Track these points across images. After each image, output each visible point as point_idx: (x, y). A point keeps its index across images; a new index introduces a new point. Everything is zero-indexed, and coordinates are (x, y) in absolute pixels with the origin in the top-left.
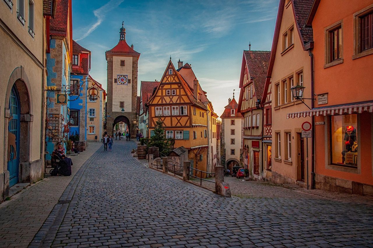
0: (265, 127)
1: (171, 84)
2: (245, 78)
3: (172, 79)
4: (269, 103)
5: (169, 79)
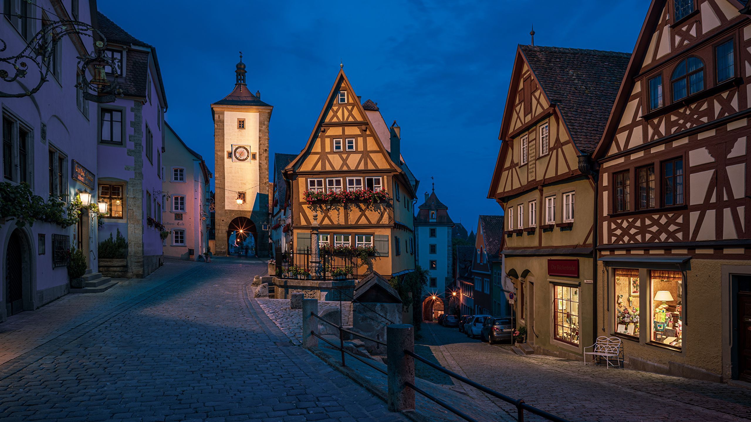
1: (343, 124)
2: (518, 114)
3: (346, 113)
4: (627, 153)
5: (339, 114)
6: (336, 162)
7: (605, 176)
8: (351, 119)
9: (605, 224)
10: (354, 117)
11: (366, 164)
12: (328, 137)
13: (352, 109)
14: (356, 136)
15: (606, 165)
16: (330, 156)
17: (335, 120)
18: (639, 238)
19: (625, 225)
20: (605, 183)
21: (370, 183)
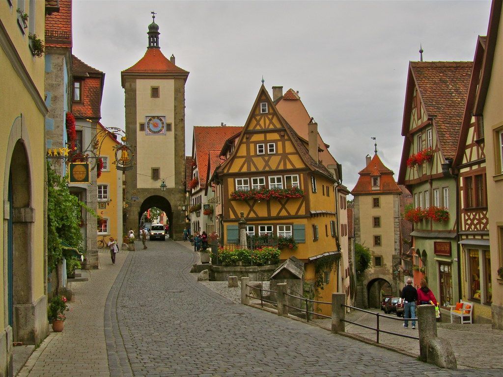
0: (463, 215)
1: (265, 132)
2: (414, 116)
3: (268, 122)
4: (470, 165)
5: (262, 122)
6: (260, 165)
7: (461, 179)
8: (271, 127)
10: (274, 125)
11: (285, 164)
12: (252, 142)
13: (272, 118)
14: (276, 141)
15: (462, 171)
16: (254, 159)
17: (258, 128)
19: (472, 217)
20: (462, 185)
21: (289, 179)
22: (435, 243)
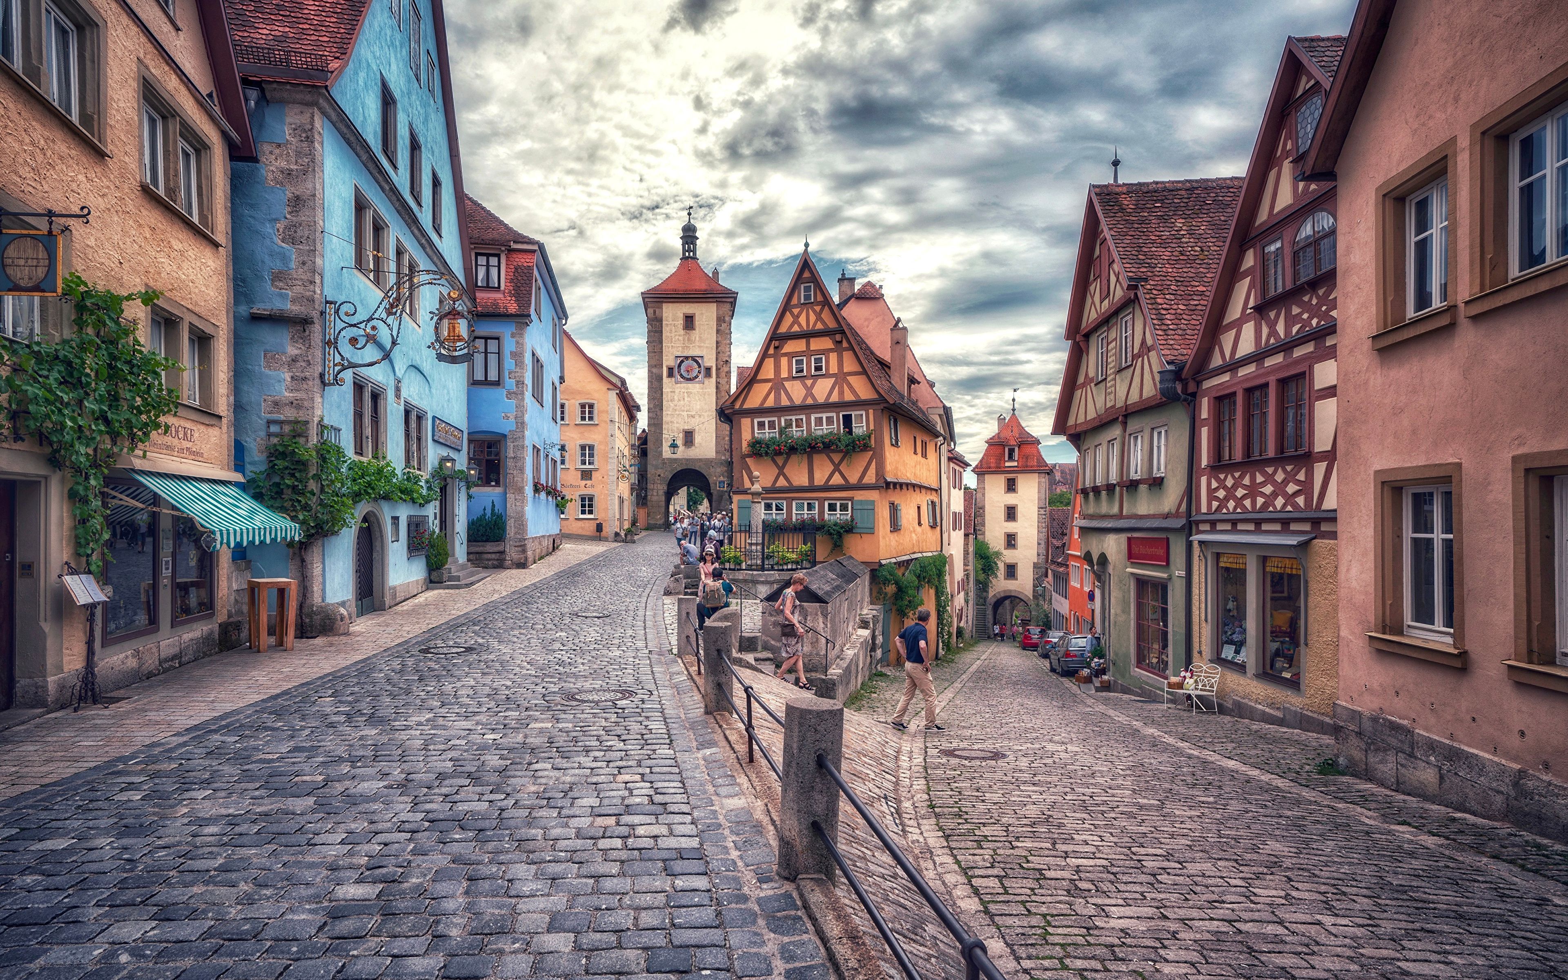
1: (807, 335)
2: (1092, 298)
3: (813, 318)
4: (1233, 366)
5: (802, 320)
6: (796, 392)
7: (1205, 402)
8: (819, 326)
9: (1204, 480)
10: (823, 322)
11: (841, 393)
12: (785, 354)
13: (822, 310)
14: (826, 352)
15: (1206, 385)
16: (786, 384)
17: (796, 328)
18: (1247, 503)
19: (1229, 482)
20: (1204, 415)
21: (847, 420)
22: (1129, 539)
